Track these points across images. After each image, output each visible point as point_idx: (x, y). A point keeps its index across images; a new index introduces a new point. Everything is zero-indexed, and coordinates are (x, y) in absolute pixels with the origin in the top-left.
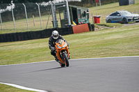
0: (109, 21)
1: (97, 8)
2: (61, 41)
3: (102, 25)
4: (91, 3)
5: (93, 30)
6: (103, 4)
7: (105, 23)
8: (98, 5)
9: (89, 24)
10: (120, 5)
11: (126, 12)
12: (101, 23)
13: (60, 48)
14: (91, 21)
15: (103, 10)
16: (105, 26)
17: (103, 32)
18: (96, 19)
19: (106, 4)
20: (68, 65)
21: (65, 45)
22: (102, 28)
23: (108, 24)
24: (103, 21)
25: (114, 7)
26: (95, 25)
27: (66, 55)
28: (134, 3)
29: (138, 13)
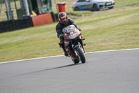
12: (67, 11)
14: (55, 9)
24: (69, 8)
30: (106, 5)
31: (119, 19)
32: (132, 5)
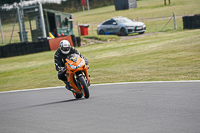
0: (101, 32)
1: (84, 13)
2: (75, 57)
3: (91, 38)
4: (76, 7)
5: (79, 45)
6: (92, 7)
7: (96, 35)
8: (86, 9)
9: (73, 36)
10: (117, 9)
11: (125, 19)
12: (90, 34)
14: (76, 32)
15: (94, 17)
16: (96, 39)
17: (94, 48)
18: (83, 30)
19: (96, 8)
20: (87, 96)
21: (81, 63)
22: (91, 42)
23: (100, 36)
24: (92, 32)
25: (108, 12)
26: (82, 37)
27: (85, 79)
28: (135, 7)
29: (142, 20)
30: (136, 30)
31: (151, 46)
32: (166, 31)
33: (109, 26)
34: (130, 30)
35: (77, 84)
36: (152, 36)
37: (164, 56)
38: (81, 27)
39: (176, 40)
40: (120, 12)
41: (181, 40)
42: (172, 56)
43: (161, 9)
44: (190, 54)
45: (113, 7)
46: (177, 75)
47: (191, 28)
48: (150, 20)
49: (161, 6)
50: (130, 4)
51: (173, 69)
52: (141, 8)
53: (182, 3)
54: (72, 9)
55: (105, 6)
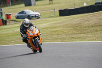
0: (18, 17)
1: (9, 7)
3: (12, 21)
4: (4, 4)
5: (6, 24)
6: (13, 5)
7: (15, 19)
8: (9, 6)
9: (2, 20)
10: (26, 6)
11: (30, 11)
12: (12, 19)
13: (32, 34)
14: (4, 17)
15: (14, 10)
16: (15, 21)
17: (14, 26)
19: (15, 5)
22: (12, 22)
23: (17, 20)
24: (13, 17)
25: (21, 7)
26: (7, 20)
28: (35, 5)
29: (38, 12)
30: (35, 16)
31: (43, 25)
32: (51, 17)
33: (22, 15)
34: (32, 17)
35: (34, 44)
36: (44, 20)
37: (50, 30)
38: (7, 15)
39: (56, 22)
40: (27, 7)
41: (58, 21)
42: (54, 30)
43: (48, 6)
44: (63, 29)
45: (23, 5)
46: (56, 39)
47: (63, 16)
48: (42, 12)
49: (48, 4)
50: (32, 3)
51: (54, 36)
52: (38, 5)
53: (58, 3)
54: (2, 5)
55: (19, 4)
